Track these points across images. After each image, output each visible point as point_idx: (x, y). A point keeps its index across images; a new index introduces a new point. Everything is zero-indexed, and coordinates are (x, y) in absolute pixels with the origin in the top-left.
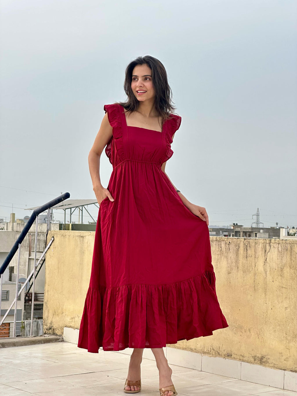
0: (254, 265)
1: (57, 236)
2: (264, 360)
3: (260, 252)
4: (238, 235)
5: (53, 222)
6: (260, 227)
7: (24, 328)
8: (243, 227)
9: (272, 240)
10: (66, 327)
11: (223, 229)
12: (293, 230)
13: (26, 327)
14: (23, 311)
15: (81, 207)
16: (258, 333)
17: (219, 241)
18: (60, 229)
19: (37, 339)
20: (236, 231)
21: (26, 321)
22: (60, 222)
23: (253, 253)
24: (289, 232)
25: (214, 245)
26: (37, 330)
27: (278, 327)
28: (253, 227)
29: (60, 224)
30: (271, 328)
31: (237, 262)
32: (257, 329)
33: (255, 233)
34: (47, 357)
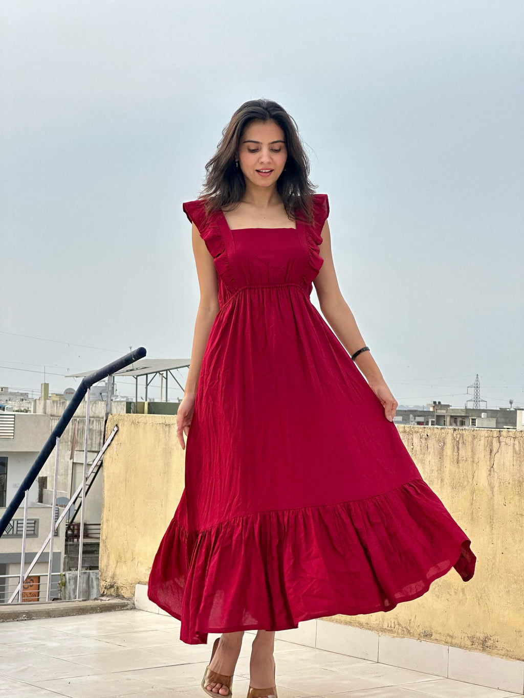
0: (470, 476)
1: (124, 424)
2: (489, 643)
3: (482, 454)
4: (443, 423)
5: (115, 399)
6: (481, 408)
7: (65, 585)
8: (451, 408)
9: (502, 431)
10: (139, 583)
11: (415, 411)
13: (68, 584)
14: (63, 555)
15: (165, 372)
16: (479, 596)
17: (409, 433)
18: (128, 411)
19: (87, 605)
20: (438, 414)
21: (69, 573)
22: (128, 399)
23: (470, 454)
26: (87, 588)
27: (514, 586)
28: (468, 407)
29: (127, 403)
30: (501, 587)
31: (440, 470)
32: (477, 589)
33: (472, 419)
34: (106, 637)
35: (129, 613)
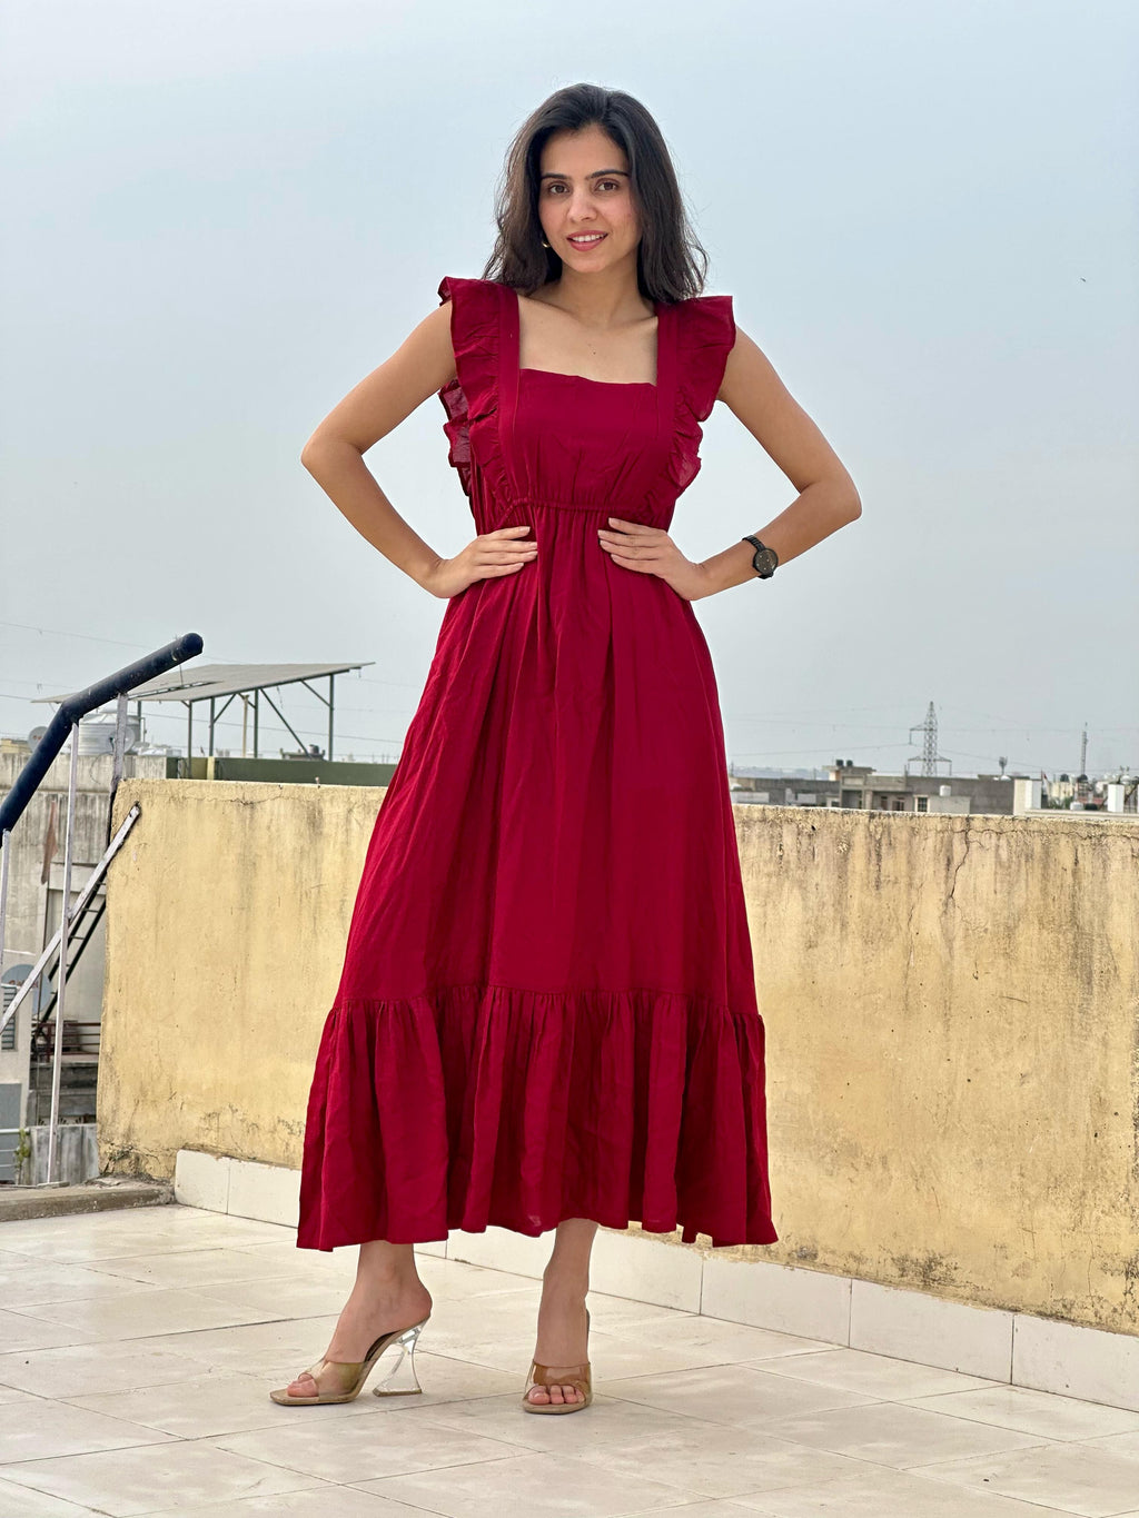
0: (904, 916)
1: (153, 801)
2: (938, 1272)
3: (929, 868)
4: (856, 803)
5: (143, 751)
6: (939, 775)
7: (29, 1156)
8: (874, 774)
9: (973, 819)
10: (184, 1148)
11: (798, 781)
12: (1063, 789)
13: (35, 1153)
14: (26, 1091)
15: (252, 694)
16: (918, 1170)
17: (773, 824)
18: (172, 773)
19: (71, 1194)
20: (847, 788)
21: (38, 1130)
22: (171, 751)
23: (903, 867)
24: (1047, 792)
25: (754, 838)
26: (79, 1163)
27: (992, 1150)
28: (912, 774)
29: (168, 759)
30: (965, 1152)
31: (839, 903)
32: (914, 1155)
33: (920, 799)
34: (111, 1263)
35: (163, 1212)
